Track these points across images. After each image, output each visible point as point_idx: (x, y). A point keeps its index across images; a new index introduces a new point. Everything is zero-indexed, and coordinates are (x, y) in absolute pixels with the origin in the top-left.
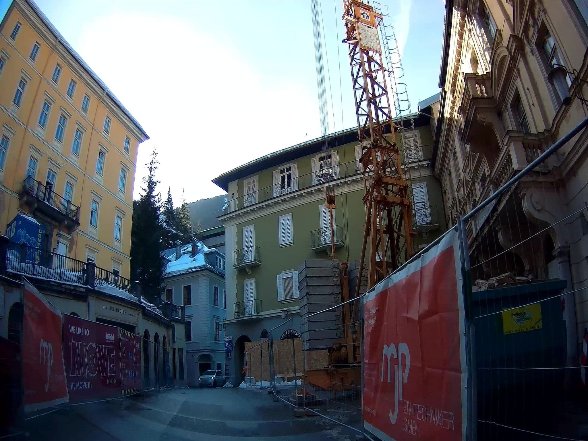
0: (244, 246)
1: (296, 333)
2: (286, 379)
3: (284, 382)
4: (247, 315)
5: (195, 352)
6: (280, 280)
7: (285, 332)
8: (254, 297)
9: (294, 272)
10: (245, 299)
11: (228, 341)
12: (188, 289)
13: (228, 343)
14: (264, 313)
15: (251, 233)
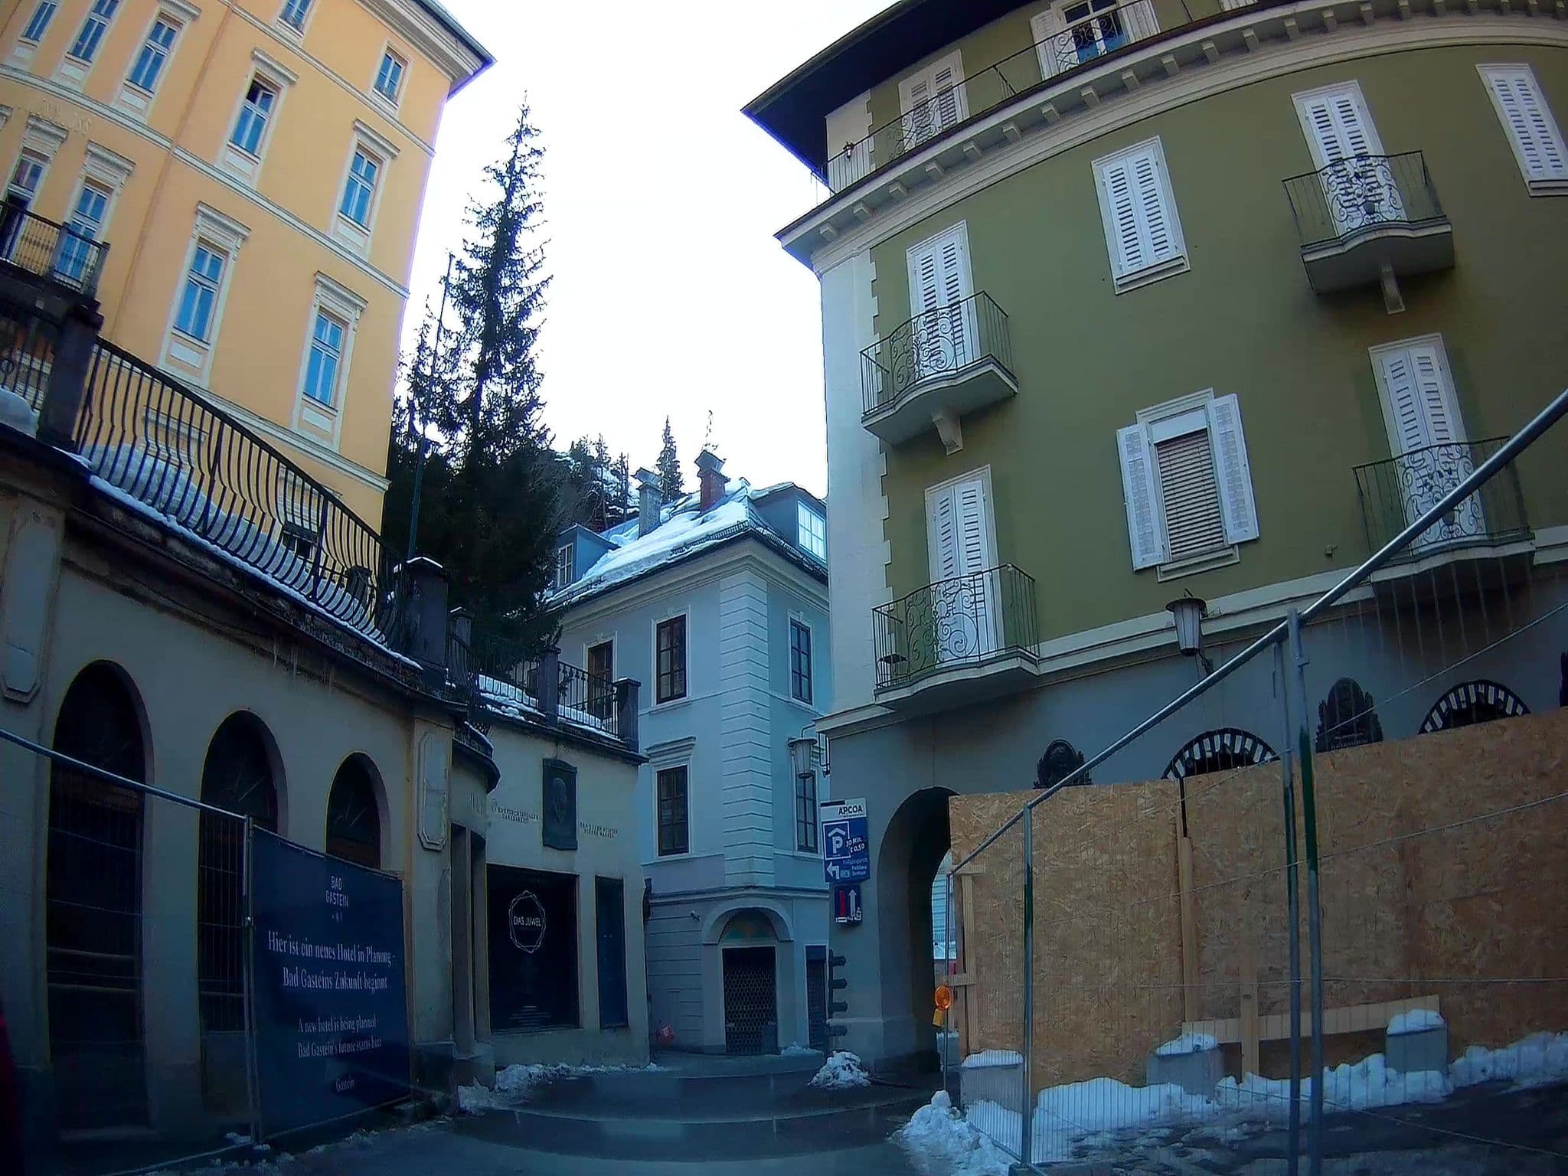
0: (918, 306)
1: (1254, 748)
2: (1250, 1056)
3: (1239, 1081)
4: (948, 658)
5: (706, 897)
6: (1138, 456)
7: (1189, 746)
8: (986, 557)
9: (1213, 403)
10: (937, 573)
11: (843, 827)
12: (674, 633)
13: (845, 838)
14: (1048, 648)
15: (950, 262)
